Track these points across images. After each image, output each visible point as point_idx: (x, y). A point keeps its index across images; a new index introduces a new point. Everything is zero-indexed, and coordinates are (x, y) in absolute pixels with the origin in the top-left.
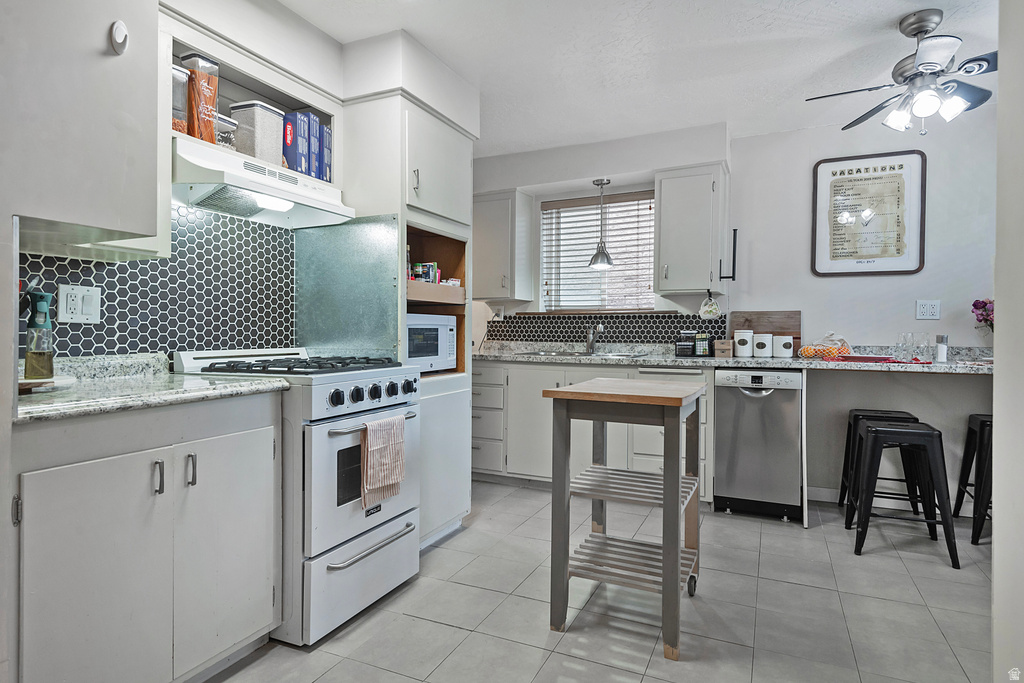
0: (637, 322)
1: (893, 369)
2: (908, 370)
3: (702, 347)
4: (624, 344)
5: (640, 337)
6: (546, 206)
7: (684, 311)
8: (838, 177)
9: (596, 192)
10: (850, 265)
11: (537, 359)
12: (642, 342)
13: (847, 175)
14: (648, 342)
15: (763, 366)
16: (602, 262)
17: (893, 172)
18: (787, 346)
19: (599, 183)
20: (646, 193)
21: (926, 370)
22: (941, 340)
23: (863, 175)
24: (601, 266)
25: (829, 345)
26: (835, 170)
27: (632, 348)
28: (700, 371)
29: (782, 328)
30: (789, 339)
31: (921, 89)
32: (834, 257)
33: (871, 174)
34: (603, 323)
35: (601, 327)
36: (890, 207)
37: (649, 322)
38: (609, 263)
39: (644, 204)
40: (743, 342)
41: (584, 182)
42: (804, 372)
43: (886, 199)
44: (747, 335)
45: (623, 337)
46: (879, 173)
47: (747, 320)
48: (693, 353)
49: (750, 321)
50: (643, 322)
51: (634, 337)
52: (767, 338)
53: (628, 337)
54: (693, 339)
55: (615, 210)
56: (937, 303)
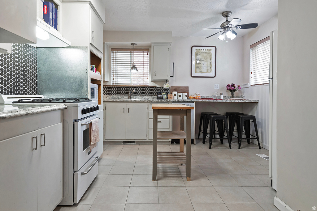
0: (144, 89)
1: (215, 101)
2: (218, 101)
3: (165, 96)
4: (140, 96)
5: (145, 94)
6: (113, 50)
7: (158, 86)
8: (197, 51)
9: (132, 47)
10: (200, 75)
11: (117, 100)
12: (146, 95)
13: (199, 51)
14: (147, 95)
15: (185, 101)
16: (135, 69)
17: (209, 51)
18: (186, 96)
19: (133, 44)
20: (147, 49)
21: (222, 101)
22: (221, 94)
23: (203, 51)
24: (134, 71)
25: (195, 95)
26: (196, 49)
27: (143, 97)
28: (168, 103)
29: (184, 91)
30: (186, 94)
31: (228, 30)
32: (196, 72)
33: (204, 51)
34: (135, 89)
35: (134, 90)
36: (208, 60)
37: (148, 89)
38: (137, 70)
39: (146, 53)
40: (175, 95)
41: (128, 43)
42: (195, 102)
43: (208, 58)
44: (176, 93)
45: (140, 94)
46: (206, 51)
47: (175, 89)
48: (162, 98)
49: (176, 89)
50: (146, 89)
51: (143, 94)
52: (181, 94)
53: (141, 94)
54: (161, 94)
55: (136, 54)
56: (219, 85)
